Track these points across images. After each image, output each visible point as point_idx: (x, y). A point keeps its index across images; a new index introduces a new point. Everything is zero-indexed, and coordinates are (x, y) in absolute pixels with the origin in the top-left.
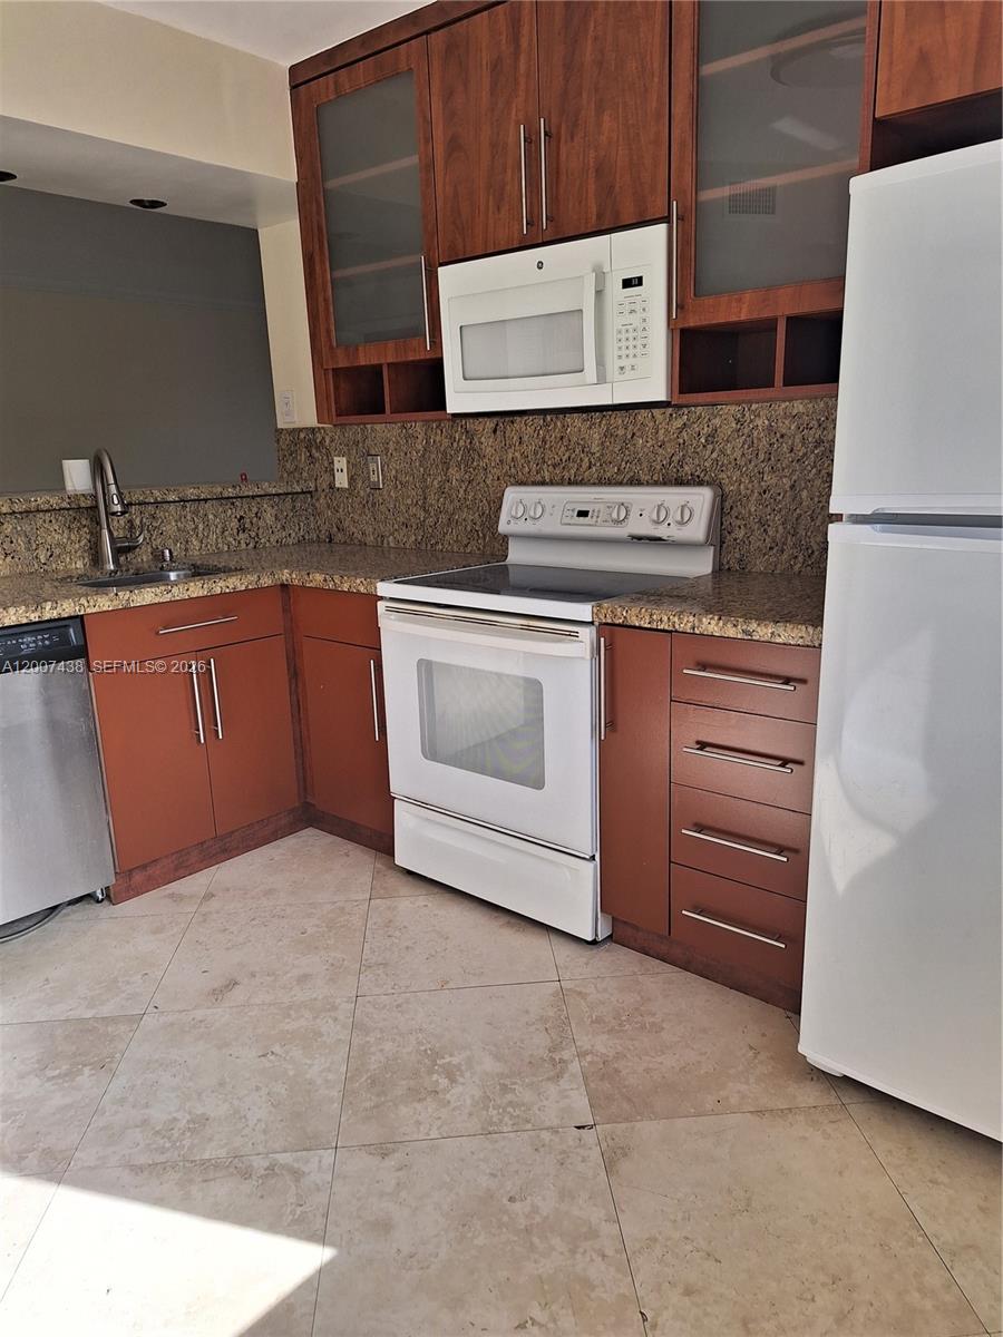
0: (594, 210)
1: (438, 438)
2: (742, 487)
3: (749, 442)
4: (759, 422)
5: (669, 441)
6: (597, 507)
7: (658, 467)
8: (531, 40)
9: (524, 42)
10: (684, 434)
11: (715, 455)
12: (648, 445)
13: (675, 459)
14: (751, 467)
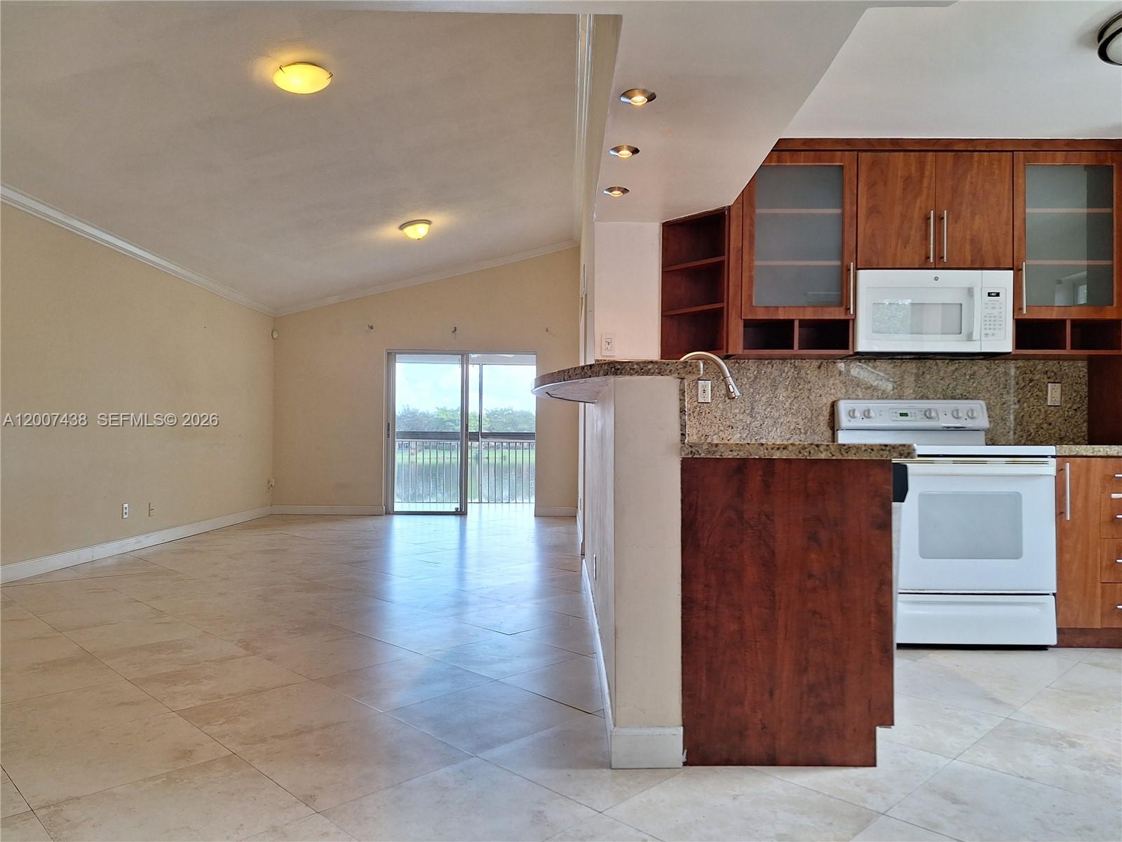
0: (970, 258)
1: (769, 370)
2: (991, 401)
3: (994, 378)
4: (1000, 369)
5: (948, 376)
6: (913, 411)
7: (940, 390)
8: (932, 172)
9: (927, 173)
10: (956, 373)
11: (974, 385)
12: (934, 378)
13: (951, 386)
14: (996, 391)
